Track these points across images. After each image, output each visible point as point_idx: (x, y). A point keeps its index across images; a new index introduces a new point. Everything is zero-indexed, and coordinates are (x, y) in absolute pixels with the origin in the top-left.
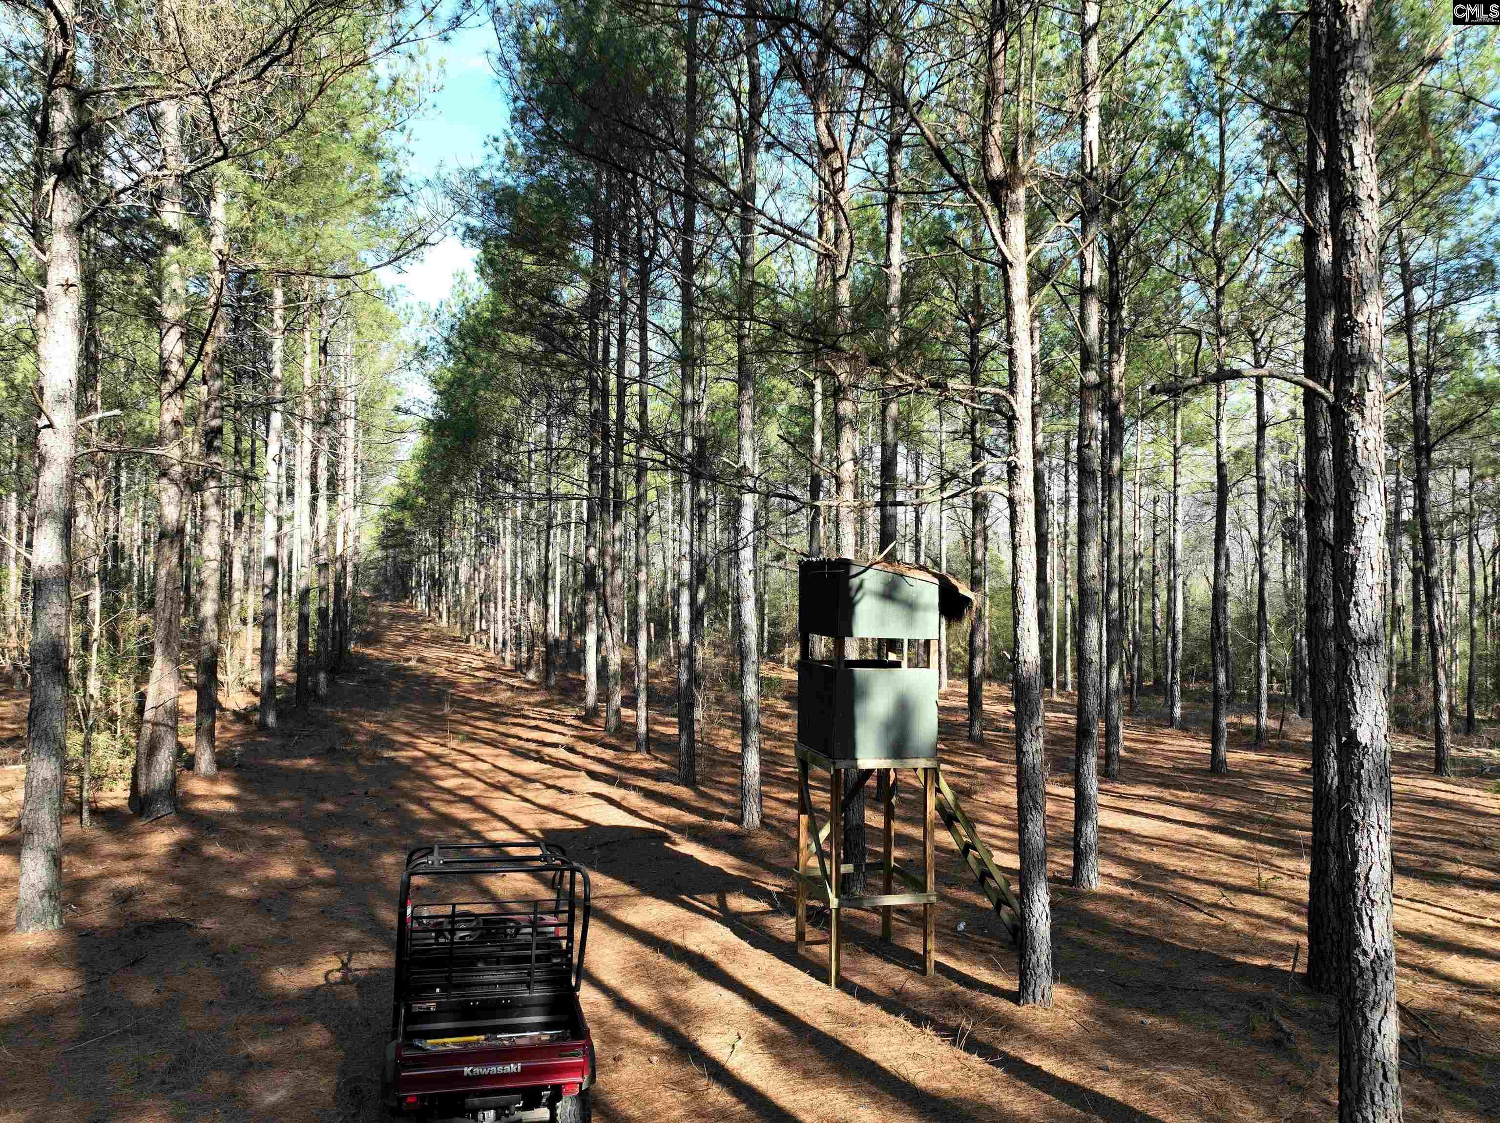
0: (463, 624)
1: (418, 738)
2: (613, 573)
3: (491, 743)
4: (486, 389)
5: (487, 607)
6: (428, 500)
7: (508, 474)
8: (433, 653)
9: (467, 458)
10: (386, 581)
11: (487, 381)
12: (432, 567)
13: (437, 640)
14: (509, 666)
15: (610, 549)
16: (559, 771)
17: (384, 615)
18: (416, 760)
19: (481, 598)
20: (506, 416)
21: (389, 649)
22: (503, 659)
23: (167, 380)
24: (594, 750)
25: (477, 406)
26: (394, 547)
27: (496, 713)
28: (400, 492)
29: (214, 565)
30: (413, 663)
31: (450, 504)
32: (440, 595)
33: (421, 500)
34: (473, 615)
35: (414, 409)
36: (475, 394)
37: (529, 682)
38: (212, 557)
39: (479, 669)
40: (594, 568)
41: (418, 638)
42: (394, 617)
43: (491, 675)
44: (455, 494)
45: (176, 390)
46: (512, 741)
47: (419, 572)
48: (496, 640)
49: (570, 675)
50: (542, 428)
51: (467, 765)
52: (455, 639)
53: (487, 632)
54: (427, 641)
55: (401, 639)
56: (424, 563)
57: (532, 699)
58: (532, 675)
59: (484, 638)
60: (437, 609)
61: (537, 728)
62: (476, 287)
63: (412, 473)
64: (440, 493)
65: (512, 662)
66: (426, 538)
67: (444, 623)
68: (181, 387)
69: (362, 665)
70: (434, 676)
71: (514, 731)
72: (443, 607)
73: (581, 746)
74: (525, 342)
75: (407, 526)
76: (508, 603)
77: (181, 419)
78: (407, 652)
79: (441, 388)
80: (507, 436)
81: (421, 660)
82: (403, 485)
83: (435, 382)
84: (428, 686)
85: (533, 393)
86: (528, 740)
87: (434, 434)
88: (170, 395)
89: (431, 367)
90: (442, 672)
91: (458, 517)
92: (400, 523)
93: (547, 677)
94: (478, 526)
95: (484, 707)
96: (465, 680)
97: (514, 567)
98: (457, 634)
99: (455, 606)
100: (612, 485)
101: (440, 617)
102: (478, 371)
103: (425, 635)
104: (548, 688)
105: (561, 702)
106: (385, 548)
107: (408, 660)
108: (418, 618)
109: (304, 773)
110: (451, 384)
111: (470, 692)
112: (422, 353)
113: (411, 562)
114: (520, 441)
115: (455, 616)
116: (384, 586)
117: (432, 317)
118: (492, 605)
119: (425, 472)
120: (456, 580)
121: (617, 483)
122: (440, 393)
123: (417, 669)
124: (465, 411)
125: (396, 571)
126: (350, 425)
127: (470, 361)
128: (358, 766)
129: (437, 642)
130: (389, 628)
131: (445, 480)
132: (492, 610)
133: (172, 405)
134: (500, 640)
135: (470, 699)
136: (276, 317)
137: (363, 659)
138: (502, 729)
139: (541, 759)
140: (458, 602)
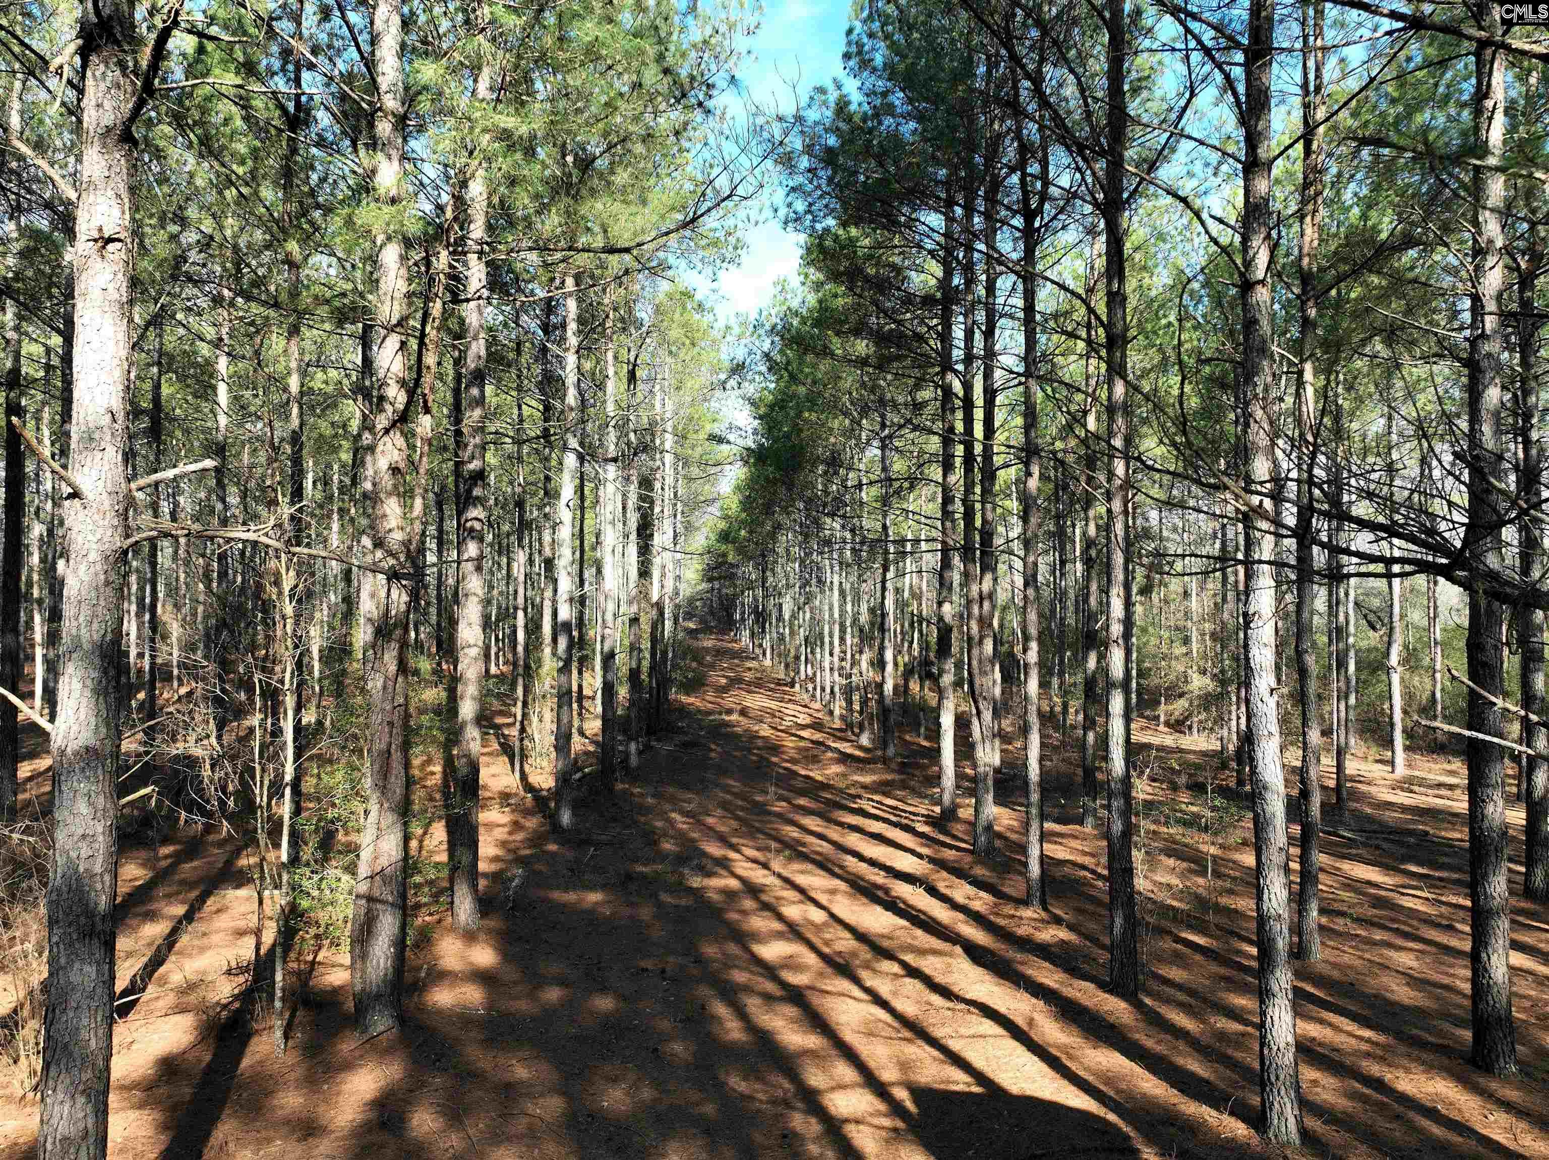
0: (787, 666)
1: (735, 848)
2: (981, 642)
3: (824, 865)
4: (810, 410)
5: (812, 652)
6: (751, 532)
7: (836, 506)
8: (757, 701)
9: (789, 489)
10: (712, 613)
11: (812, 401)
12: (755, 599)
13: (758, 684)
14: (838, 724)
15: (976, 610)
16: (922, 938)
17: (707, 650)
18: (729, 894)
19: (806, 640)
20: (832, 440)
21: (710, 696)
22: (831, 713)
23: (382, 410)
24: (962, 892)
25: (801, 430)
26: (719, 578)
27: (828, 802)
28: (722, 525)
29: (474, 652)
30: (734, 717)
31: (773, 536)
32: (764, 631)
33: (743, 533)
34: (797, 658)
35: (731, 437)
36: (799, 415)
37: (861, 748)
38: (472, 642)
39: (804, 727)
40: (949, 629)
41: (740, 680)
42: (720, 653)
43: (818, 736)
44: (778, 527)
45: (394, 425)
46: (850, 862)
47: (743, 605)
48: (823, 689)
49: (908, 737)
50: (874, 452)
51: (793, 912)
52: (779, 682)
53: (812, 680)
54: (749, 684)
55: (723, 681)
56: (748, 598)
57: (867, 779)
58: (865, 740)
59: (810, 687)
60: (761, 645)
61: (879, 838)
62: (799, 292)
63: (734, 504)
64: (762, 524)
65: (842, 718)
66: (750, 571)
67: (768, 662)
68: (403, 419)
69: (681, 719)
70: (754, 736)
71: (853, 840)
72: (767, 644)
73: (944, 881)
74: (862, 347)
75: (730, 558)
76: (837, 650)
77: (402, 465)
78: (729, 700)
79: (762, 411)
80: (835, 462)
81: (743, 712)
82: (726, 517)
83: (753, 403)
84: (749, 750)
85: (865, 411)
86: (872, 863)
87: (755, 465)
88: (387, 431)
89: (750, 389)
90: (765, 731)
91: (781, 550)
92: (724, 555)
93: (885, 745)
94: (802, 562)
95: (814, 788)
96: (790, 743)
97: (843, 612)
98: (782, 676)
99: (779, 646)
100: (978, 523)
101: (764, 654)
102: (802, 390)
103: (748, 676)
104: (885, 760)
105: (904, 786)
106: (710, 580)
107: (729, 712)
108: (741, 655)
109: (590, 916)
110: (771, 407)
111: (793, 761)
112: (738, 369)
113: (735, 596)
114: (850, 468)
115: (780, 655)
116: (709, 618)
117: (751, 329)
118: (818, 650)
119: (747, 504)
120: (780, 618)
121: (984, 521)
122: (761, 418)
123: (738, 724)
124: (787, 436)
125: (722, 604)
126: (669, 458)
127: (793, 377)
128: (660, 905)
129: (759, 686)
130: (712, 666)
131: (768, 509)
132: (818, 656)
133: (389, 445)
134: (828, 690)
135: (795, 773)
136: (569, 333)
137: (683, 711)
138: (834, 833)
139: (893, 905)
140: (781, 638)
